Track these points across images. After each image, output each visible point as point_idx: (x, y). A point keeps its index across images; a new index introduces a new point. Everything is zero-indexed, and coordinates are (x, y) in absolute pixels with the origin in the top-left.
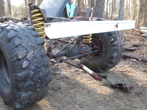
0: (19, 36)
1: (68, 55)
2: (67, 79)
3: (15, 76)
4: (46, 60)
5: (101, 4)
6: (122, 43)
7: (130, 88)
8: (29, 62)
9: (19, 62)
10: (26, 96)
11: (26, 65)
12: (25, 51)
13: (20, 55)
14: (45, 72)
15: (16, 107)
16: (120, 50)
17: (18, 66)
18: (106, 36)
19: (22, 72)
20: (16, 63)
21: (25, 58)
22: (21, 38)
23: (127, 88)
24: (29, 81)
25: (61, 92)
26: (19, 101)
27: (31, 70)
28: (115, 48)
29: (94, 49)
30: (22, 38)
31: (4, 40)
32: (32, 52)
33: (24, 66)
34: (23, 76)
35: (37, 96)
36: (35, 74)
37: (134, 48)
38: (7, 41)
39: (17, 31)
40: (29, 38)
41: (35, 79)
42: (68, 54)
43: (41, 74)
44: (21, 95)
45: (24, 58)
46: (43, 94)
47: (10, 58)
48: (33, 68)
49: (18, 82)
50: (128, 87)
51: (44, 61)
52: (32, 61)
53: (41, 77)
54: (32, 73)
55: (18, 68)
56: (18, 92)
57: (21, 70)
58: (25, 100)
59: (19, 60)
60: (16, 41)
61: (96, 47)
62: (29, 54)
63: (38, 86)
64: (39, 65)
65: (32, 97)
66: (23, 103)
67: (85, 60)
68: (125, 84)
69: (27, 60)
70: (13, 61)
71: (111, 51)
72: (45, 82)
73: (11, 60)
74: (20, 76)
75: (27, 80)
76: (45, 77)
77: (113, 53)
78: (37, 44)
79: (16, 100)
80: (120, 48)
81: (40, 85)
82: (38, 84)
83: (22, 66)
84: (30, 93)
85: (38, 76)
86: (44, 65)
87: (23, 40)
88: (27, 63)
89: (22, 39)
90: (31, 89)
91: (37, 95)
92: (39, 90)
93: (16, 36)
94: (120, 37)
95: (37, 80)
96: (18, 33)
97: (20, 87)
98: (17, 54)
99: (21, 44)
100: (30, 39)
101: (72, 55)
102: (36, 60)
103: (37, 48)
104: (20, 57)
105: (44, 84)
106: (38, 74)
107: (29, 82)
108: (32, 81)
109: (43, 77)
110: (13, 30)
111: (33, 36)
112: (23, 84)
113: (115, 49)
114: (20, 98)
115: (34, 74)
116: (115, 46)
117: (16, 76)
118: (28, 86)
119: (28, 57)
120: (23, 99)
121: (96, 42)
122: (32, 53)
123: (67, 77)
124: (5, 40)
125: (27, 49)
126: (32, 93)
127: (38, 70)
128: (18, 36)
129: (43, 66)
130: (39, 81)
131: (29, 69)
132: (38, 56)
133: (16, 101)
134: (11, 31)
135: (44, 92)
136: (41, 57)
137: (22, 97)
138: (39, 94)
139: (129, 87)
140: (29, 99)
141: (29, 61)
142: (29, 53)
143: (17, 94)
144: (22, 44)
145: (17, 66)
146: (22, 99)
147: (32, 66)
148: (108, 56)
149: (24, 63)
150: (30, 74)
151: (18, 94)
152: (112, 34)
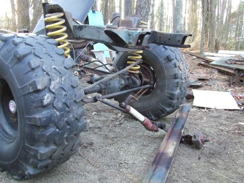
0: (36, 54)
1: (104, 91)
2: (101, 131)
3: (28, 118)
4: (78, 93)
5: (145, 14)
6: (187, 73)
7: (202, 142)
8: (53, 95)
9: (37, 95)
10: (46, 153)
11: (49, 100)
12: (47, 78)
13: (40, 83)
14: (77, 114)
15: (26, 173)
16: (184, 85)
17: (35, 101)
18: (163, 62)
19: (42, 111)
20: (31, 97)
21: (47, 89)
22: (38, 57)
23: (198, 142)
24: (52, 127)
25: (94, 150)
26: (33, 162)
27: (56, 109)
28: (176, 81)
29: (143, 82)
30: (41, 56)
31: (10, 60)
32: (58, 79)
33: (46, 102)
34: (43, 118)
35: (62, 154)
36: (62, 116)
37: (201, 83)
38: (17, 60)
39: (32, 46)
40: (52, 57)
41: (62, 123)
42: (104, 89)
43: (71, 116)
44: (37, 151)
45: (45, 88)
46: (72, 150)
47: (22, 88)
48: (60, 105)
49: (35, 129)
50: (199, 140)
51: (75, 96)
52: (58, 95)
53: (71, 121)
54: (58, 113)
55: (34, 105)
56: (33, 145)
57: (39, 109)
58: (43, 160)
59: (38, 91)
60: (31, 62)
61: (147, 80)
62: (52, 82)
63: (65, 136)
64: (69, 101)
65: (55, 154)
66: (40, 164)
67: (133, 98)
68: (195, 136)
69: (51, 91)
70: (26, 93)
71: (170, 86)
72: (77, 129)
73: (24, 92)
74: (40, 119)
75: (50, 125)
76: (76, 121)
77: (173, 90)
78: (65, 67)
79: (26, 160)
80: (184, 81)
81: (69, 134)
82: (66, 133)
83: (42, 102)
84: (53, 147)
85: (66, 119)
86: (75, 101)
87: (42, 60)
88: (50, 98)
89: (41, 58)
90: (55, 140)
91: (62, 152)
92: (66, 143)
93: (30, 53)
94: (184, 65)
95: (64, 126)
96: (34, 49)
97: (36, 137)
98: (34, 81)
99: (39, 66)
100: (54, 59)
101: (109, 91)
102: (64, 93)
103: (65, 74)
104: (39, 87)
105: (75, 132)
106: (66, 117)
107: (52, 130)
108: (58, 128)
109: (74, 120)
110: (25, 43)
111: (57, 55)
112: (43, 131)
113: (178, 82)
114: (36, 157)
115: (60, 115)
116: (177, 78)
117: (31, 119)
118: (50, 134)
119: (51, 87)
120: (41, 157)
121: (146, 72)
122: (57, 81)
123: (99, 128)
124: (12, 59)
125: (50, 74)
126: (56, 147)
127: (67, 109)
128: (34, 53)
129: (74, 103)
130: (68, 127)
131: (54, 107)
132: (67, 87)
133: (27, 162)
134: (21, 44)
135: (73, 147)
136: (71, 88)
137: (40, 153)
138: (65, 150)
139: (201, 140)
140: (50, 158)
141: (54, 93)
142: (54, 80)
143: (30, 149)
144: (41, 66)
145: (33, 102)
146: (39, 158)
147: (58, 102)
148: (166, 95)
149: (46, 97)
150: (55, 115)
151: (33, 150)
152: (173, 59)
